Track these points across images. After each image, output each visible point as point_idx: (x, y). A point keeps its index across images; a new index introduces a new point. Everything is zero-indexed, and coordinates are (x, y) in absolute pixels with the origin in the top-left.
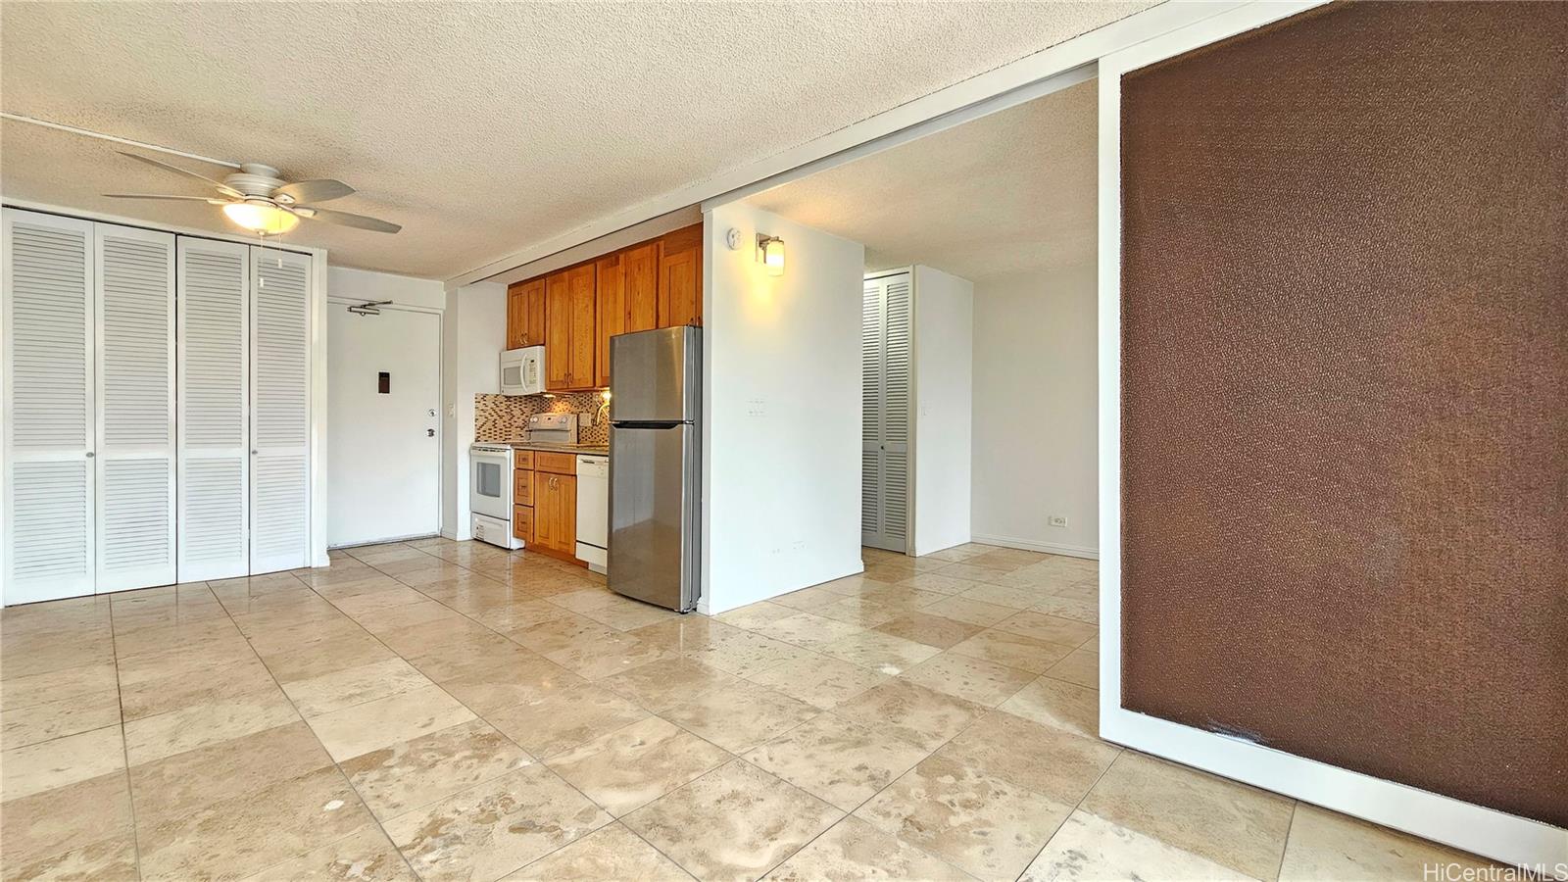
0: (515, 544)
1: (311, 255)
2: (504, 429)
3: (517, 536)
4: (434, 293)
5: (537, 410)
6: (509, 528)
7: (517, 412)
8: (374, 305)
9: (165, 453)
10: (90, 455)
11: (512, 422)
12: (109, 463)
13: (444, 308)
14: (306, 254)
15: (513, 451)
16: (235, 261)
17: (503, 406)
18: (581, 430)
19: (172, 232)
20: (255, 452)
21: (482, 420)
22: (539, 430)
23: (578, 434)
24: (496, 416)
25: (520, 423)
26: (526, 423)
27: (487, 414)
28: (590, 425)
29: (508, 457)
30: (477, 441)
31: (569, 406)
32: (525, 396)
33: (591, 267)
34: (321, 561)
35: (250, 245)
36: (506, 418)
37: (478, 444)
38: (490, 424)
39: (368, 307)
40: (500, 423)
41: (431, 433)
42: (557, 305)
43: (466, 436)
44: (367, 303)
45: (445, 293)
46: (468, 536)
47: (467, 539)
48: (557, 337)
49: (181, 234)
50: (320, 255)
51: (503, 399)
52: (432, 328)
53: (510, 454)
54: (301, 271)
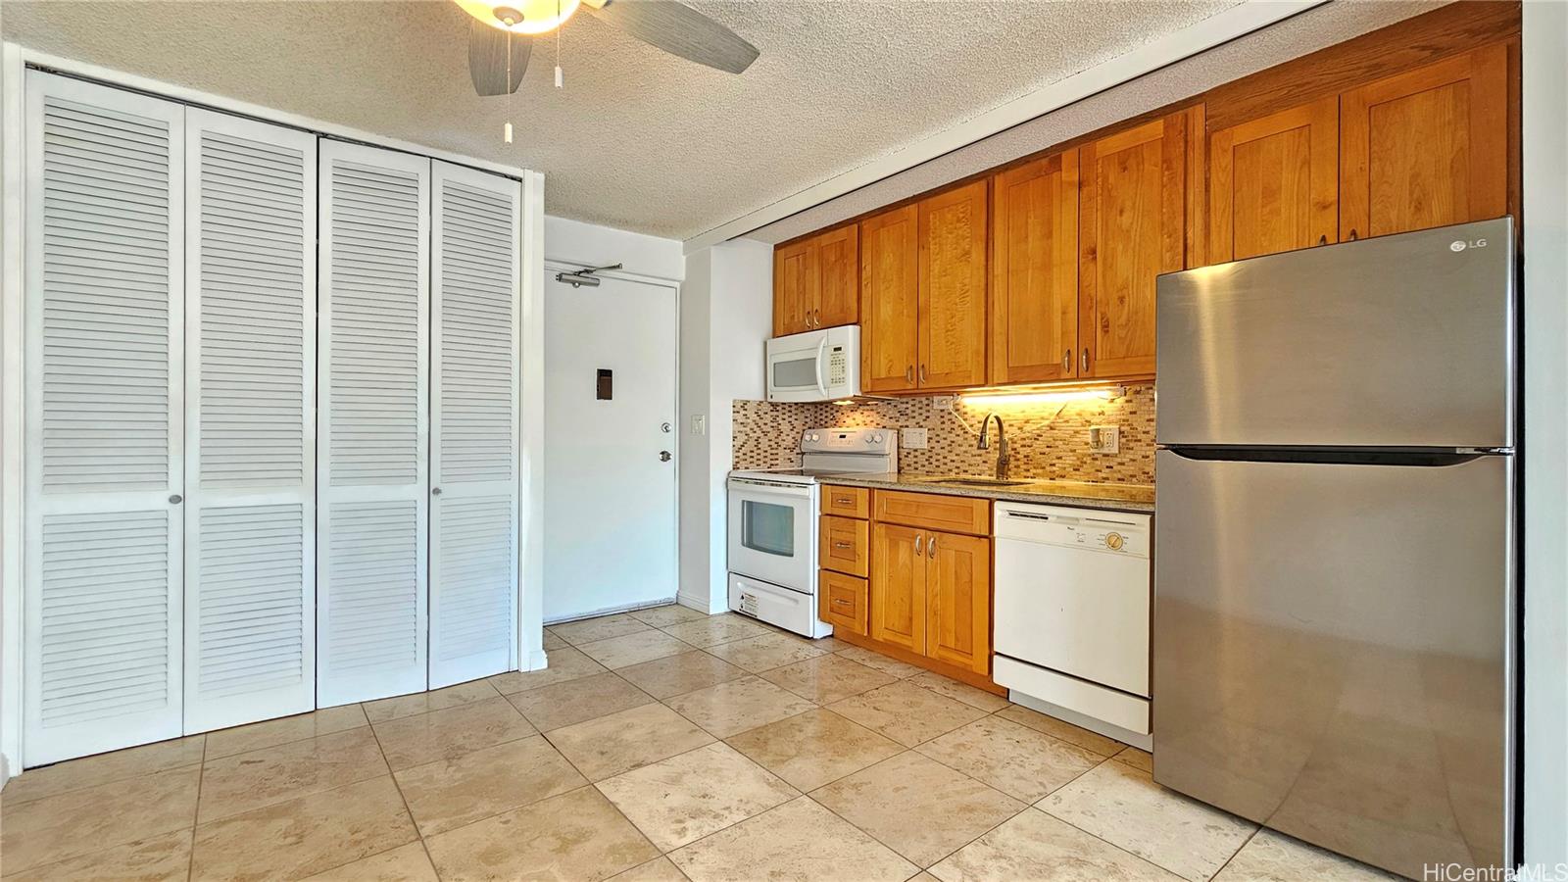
0: (821, 630)
1: (520, 180)
2: (770, 451)
3: (822, 617)
4: (669, 255)
5: (811, 424)
6: (812, 604)
7: (785, 427)
8: (592, 272)
9: (297, 495)
10: (175, 499)
11: (779, 440)
12: (209, 513)
13: (682, 276)
14: (513, 178)
15: (817, 486)
16: (411, 183)
17: (768, 418)
18: (904, 453)
19: (311, 132)
20: (437, 491)
21: (742, 438)
22: (822, 452)
23: (899, 459)
24: (759, 433)
25: (789, 442)
26: (797, 443)
27: (748, 429)
28: (926, 446)
29: (811, 497)
30: (735, 468)
31: (877, 418)
32: (796, 404)
33: (979, 188)
34: (534, 659)
35: (431, 158)
36: (772, 435)
37: (735, 474)
38: (752, 443)
39: (584, 276)
40: (764, 443)
41: (665, 456)
42: (888, 260)
43: (721, 459)
44: (582, 269)
45: (684, 258)
46: (723, 608)
47: (723, 611)
48: (886, 308)
49: (325, 136)
50: (535, 180)
51: (767, 408)
52: (666, 307)
53: (813, 491)
54: (503, 206)
